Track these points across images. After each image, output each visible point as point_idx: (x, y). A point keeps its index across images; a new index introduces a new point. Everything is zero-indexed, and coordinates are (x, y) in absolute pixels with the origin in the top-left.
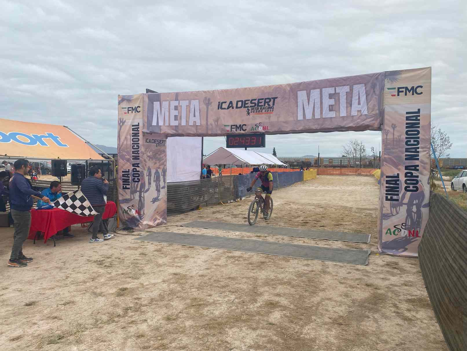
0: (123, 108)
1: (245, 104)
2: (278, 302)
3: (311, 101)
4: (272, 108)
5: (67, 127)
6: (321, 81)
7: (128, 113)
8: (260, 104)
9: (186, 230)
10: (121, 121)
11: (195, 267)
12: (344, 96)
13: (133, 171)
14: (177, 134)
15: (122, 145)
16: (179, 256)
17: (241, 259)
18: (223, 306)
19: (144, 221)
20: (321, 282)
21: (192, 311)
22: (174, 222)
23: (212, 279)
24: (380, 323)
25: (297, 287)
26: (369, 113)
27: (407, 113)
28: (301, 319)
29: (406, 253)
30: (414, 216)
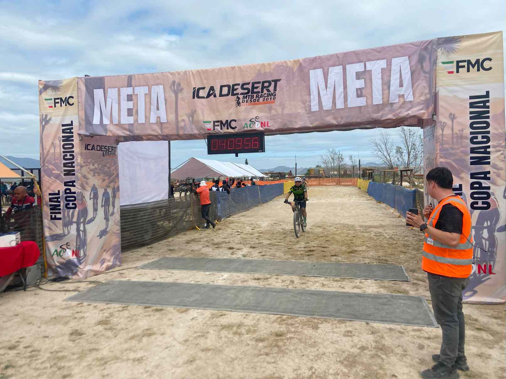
0: (46, 100)
1: (234, 90)
3: (330, 84)
4: (274, 95)
6: (346, 54)
7: (55, 106)
8: (255, 90)
9: (150, 275)
10: (43, 120)
12: (378, 74)
13: (66, 193)
14: (133, 137)
15: (47, 155)
19: (85, 265)
22: (133, 261)
26: (416, 98)
27: (471, 98)
29: (474, 299)
30: (486, 244)
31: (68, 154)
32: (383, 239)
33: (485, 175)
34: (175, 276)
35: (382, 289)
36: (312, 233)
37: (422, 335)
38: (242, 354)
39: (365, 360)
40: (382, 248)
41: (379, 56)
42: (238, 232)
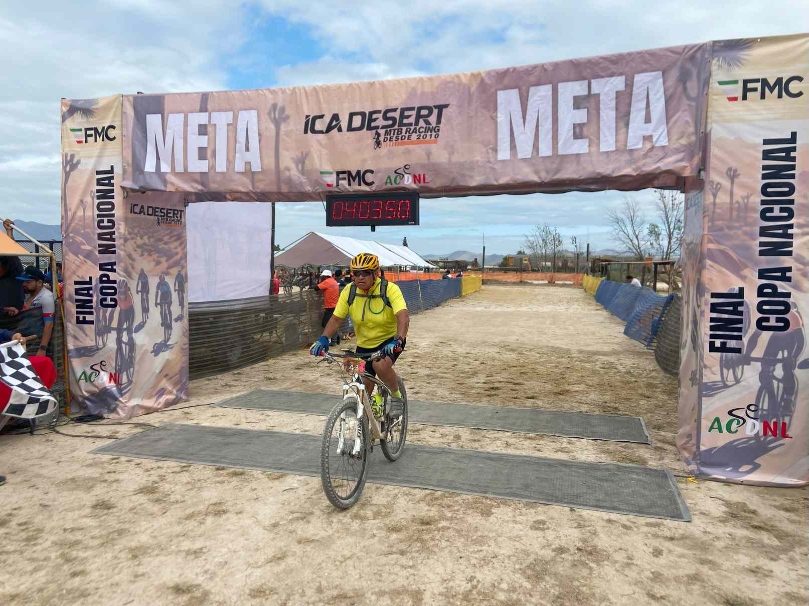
0: (73, 130)
1: (371, 120)
3: (530, 115)
4: (436, 129)
6: (558, 65)
7: (86, 141)
8: (405, 121)
9: (230, 418)
10: (67, 163)
12: (611, 100)
15: (72, 219)
19: (130, 399)
22: (208, 395)
26: (673, 141)
27: (766, 142)
29: (753, 477)
30: (778, 387)
31: (105, 219)
32: (614, 373)
33: (784, 273)
34: (271, 421)
35: (603, 455)
36: (499, 360)
37: (660, 533)
38: (361, 551)
39: (561, 569)
40: (612, 388)
41: (614, 70)
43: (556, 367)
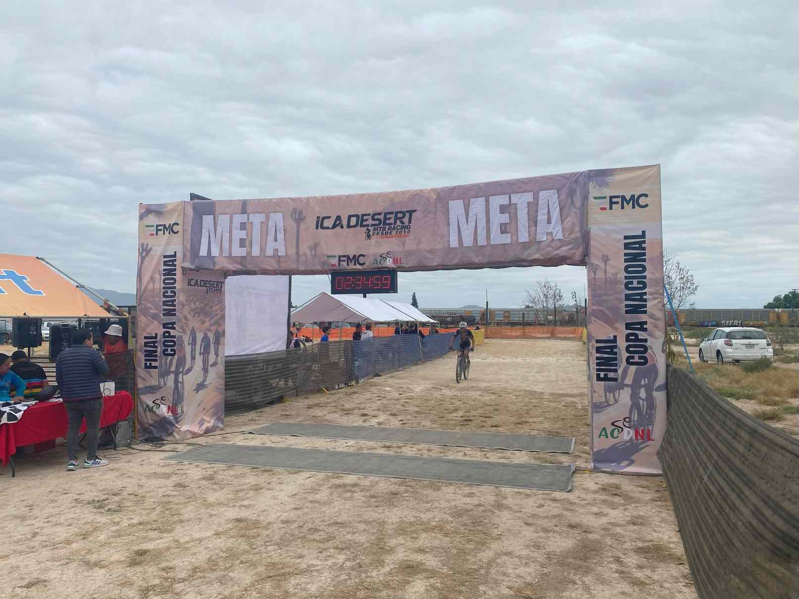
0: (147, 226)
1: (363, 220)
2: (421, 564)
3: (471, 217)
4: (408, 227)
5: (42, 259)
6: (488, 185)
7: (157, 234)
8: (388, 222)
9: (259, 440)
10: (143, 250)
11: (275, 506)
12: (525, 208)
13: (164, 337)
14: (244, 271)
15: (144, 291)
16: (245, 487)
17: (356, 489)
18: (325, 574)
19: (182, 426)
20: (494, 524)
21: (268, 587)
22: (239, 426)
23: (305, 526)
24: (593, 592)
25: (453, 535)
26: (566, 236)
27: (626, 238)
28: (460, 592)
29: (632, 469)
30: (643, 405)
31: (169, 291)
33: (642, 326)
34: (289, 442)
35: (533, 460)
36: (480, 400)
37: (548, 498)
39: (475, 513)
41: (525, 188)
42: (379, 396)
43: (525, 406)
